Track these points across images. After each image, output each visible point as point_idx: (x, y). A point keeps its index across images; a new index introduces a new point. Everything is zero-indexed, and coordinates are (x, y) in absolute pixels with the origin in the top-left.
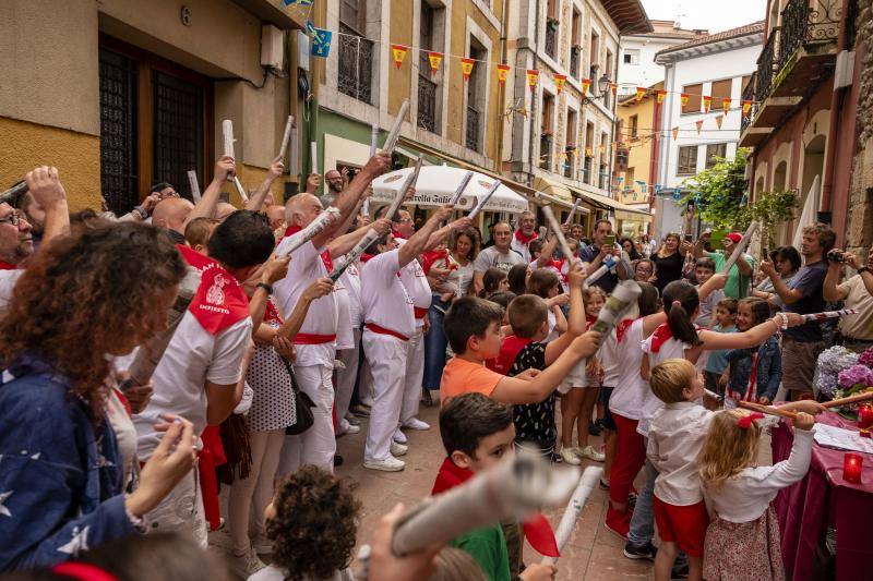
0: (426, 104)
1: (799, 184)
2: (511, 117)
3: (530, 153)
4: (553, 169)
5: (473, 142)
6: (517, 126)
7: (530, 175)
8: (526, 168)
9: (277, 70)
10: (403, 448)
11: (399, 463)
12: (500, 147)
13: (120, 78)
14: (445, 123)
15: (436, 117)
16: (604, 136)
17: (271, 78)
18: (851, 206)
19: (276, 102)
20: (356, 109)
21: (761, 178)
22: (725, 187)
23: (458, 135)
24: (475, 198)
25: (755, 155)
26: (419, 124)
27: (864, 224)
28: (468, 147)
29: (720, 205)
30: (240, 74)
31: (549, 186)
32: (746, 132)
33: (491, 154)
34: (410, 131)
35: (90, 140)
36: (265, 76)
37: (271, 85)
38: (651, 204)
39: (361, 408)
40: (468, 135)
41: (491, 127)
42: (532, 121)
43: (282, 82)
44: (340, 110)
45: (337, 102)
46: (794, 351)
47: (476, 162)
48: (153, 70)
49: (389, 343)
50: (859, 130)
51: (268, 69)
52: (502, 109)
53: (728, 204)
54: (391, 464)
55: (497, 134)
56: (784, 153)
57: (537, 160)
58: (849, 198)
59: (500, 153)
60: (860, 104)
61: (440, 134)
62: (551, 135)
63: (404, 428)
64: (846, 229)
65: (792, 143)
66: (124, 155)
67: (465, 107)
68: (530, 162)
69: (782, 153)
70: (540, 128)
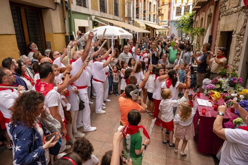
0: (102, 4)
1: (206, 26)
2: (127, 4)
3: (133, 14)
4: (140, 18)
5: (116, 14)
6: (129, 6)
7: (133, 21)
8: (132, 19)
9: (59, 3)
10: (105, 107)
11: (104, 112)
12: (124, 14)
13: (16, 13)
14: (108, 9)
15: (105, 8)
16: (154, 5)
17: (58, 6)
18: (217, 35)
19: (60, 13)
20: (82, 10)
21: (197, 21)
22: (188, 21)
23: (112, 12)
24: (118, 36)
25: (196, 13)
26: (101, 11)
27: (219, 41)
28: (115, 15)
29: (187, 26)
30: (49, 7)
31: (139, 24)
32: (193, 8)
33: (122, 17)
34: (98, 13)
35: (13, 36)
36: (56, 6)
37: (58, 8)
38: (168, 25)
39: (93, 97)
40: (115, 11)
41: (121, 8)
42: (133, 5)
43: (61, 6)
44: (78, 11)
45: (77, 9)
46: (200, 76)
47: (118, 19)
48: (24, 9)
49: (99, 84)
50: (220, 14)
51: (56, 3)
52: (124, 3)
53: (189, 26)
54: (102, 112)
55: (123, 10)
56: (203, 15)
57: (135, 16)
58: (216, 33)
59: (124, 16)
60: (221, 6)
61: (107, 13)
62: (139, 8)
63: (105, 102)
64: (215, 41)
65: (205, 13)
66: (21, 36)
67: (113, 3)
68: (133, 17)
69: (202, 15)
70: (136, 6)
